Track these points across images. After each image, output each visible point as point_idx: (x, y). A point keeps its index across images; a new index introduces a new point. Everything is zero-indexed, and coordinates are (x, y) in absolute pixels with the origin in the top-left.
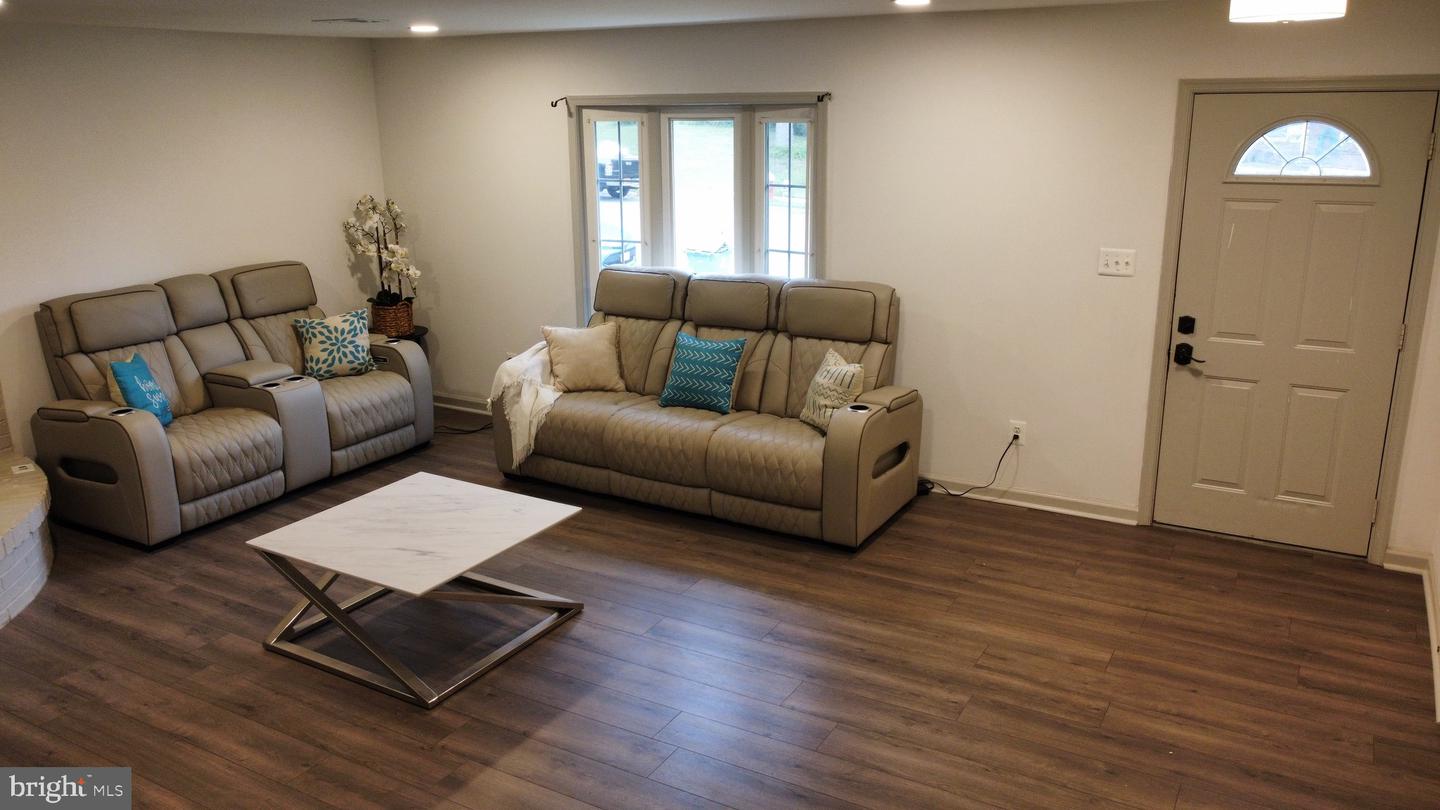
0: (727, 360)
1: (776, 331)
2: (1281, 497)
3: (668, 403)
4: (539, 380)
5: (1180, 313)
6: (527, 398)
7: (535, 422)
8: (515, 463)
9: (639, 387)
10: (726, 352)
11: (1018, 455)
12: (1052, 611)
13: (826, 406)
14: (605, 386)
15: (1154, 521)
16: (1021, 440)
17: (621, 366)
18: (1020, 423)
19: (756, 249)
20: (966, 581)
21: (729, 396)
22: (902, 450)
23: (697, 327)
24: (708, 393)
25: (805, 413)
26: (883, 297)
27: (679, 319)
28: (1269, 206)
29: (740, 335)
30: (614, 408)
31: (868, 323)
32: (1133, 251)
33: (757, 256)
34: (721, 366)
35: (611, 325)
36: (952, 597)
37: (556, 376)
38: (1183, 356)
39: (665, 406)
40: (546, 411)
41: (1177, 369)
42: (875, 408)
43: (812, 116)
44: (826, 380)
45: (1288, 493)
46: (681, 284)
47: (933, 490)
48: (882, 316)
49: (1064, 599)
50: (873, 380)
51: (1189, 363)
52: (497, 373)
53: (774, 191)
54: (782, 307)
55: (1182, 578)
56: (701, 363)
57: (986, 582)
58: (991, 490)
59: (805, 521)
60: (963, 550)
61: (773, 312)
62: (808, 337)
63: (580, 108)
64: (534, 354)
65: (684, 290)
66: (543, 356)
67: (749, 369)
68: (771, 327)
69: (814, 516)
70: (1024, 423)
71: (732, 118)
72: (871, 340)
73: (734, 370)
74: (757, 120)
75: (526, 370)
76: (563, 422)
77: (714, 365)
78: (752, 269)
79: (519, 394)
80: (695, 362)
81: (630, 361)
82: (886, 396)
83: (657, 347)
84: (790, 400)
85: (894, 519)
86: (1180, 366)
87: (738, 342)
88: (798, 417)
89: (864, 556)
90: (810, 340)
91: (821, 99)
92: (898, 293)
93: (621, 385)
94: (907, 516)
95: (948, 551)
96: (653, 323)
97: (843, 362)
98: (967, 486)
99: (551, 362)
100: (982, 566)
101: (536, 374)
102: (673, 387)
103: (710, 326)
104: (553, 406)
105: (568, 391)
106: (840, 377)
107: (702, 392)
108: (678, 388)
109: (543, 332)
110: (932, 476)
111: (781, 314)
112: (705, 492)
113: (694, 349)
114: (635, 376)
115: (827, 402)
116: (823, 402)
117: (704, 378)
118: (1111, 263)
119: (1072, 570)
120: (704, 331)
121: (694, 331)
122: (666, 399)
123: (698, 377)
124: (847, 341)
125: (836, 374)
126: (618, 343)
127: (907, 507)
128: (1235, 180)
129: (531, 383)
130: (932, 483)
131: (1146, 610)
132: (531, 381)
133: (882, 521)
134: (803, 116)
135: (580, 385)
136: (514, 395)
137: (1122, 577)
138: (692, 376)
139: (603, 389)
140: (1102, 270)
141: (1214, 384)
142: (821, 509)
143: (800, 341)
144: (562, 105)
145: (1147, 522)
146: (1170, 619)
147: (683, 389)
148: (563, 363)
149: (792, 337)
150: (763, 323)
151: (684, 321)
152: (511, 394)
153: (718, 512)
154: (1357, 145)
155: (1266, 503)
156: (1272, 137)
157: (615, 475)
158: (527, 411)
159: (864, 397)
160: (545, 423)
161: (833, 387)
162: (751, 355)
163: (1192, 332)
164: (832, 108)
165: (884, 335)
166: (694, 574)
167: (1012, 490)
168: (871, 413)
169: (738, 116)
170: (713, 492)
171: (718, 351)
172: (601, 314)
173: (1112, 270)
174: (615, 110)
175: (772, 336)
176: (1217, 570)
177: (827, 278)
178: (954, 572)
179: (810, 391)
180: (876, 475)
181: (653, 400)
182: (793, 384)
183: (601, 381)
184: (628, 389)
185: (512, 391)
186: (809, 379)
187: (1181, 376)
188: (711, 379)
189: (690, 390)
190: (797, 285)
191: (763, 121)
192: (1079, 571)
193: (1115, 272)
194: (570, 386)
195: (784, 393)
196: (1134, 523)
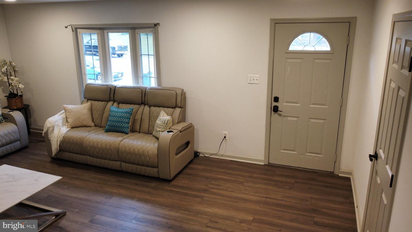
0: (127, 115)
1: (145, 105)
2: (307, 154)
3: (107, 131)
4: (61, 124)
5: (274, 96)
6: (56, 131)
7: (59, 140)
8: (53, 154)
9: (99, 125)
10: (126, 113)
11: (226, 143)
12: (235, 200)
13: (160, 131)
14: (87, 125)
15: (269, 163)
16: (227, 138)
17: (93, 118)
18: (226, 132)
19: (139, 76)
20: (207, 190)
21: (128, 128)
22: (188, 143)
23: (119, 103)
24: (121, 127)
25: (154, 133)
26: (179, 92)
27: (113, 101)
28: (299, 60)
29: (132, 106)
30: (88, 134)
31: (174, 101)
32: (258, 76)
33: (139, 78)
34: (125, 118)
35: (89, 103)
36: (202, 197)
37: (68, 123)
38: (276, 109)
39: (107, 132)
40: (63, 136)
41: (274, 114)
42: (175, 131)
43: (154, 31)
44: (159, 122)
45: (309, 153)
46: (113, 89)
47: (200, 155)
48: (179, 99)
49: (239, 195)
50: (176, 121)
51: (278, 112)
52: (46, 123)
53: (143, 57)
54: (146, 96)
55: (277, 184)
56: (118, 117)
57: (214, 190)
58: (219, 154)
59: (153, 172)
60: (207, 178)
61: (143, 98)
62: (155, 106)
63: (76, 29)
64: (60, 116)
65: (114, 91)
66: (64, 115)
67: (135, 118)
68: (143, 103)
69: (156, 170)
70: (228, 132)
71: (128, 32)
72: (176, 107)
73: (130, 118)
74: (136, 33)
75: (56, 121)
76: (69, 140)
77: (122, 117)
78: (138, 83)
79: (53, 130)
80: (116, 117)
81: (96, 116)
82: (180, 126)
83: (105, 111)
84: (150, 128)
85: (185, 167)
86: (275, 113)
87: (130, 109)
88: (151, 134)
89: (173, 183)
90: (156, 108)
91: (156, 25)
92: (185, 91)
93: (93, 124)
94: (191, 166)
95: (202, 179)
96: (103, 103)
97: (166, 115)
98: (211, 153)
99: (66, 117)
100: (213, 184)
101: (60, 123)
102: (109, 125)
103: (123, 103)
104: (66, 134)
105: (73, 128)
106: (164, 121)
107: (119, 127)
108: (111, 126)
109: (63, 107)
110: (199, 151)
111: (146, 98)
112: (119, 163)
113: (116, 112)
114: (98, 121)
115: (160, 130)
116: (159, 130)
117: (119, 122)
118: (252, 79)
119: (242, 183)
120: (121, 105)
121: (118, 105)
122: (107, 130)
123: (117, 122)
124: (168, 107)
125: (162, 120)
126: (91, 110)
127: (191, 162)
128: (289, 52)
129: (58, 126)
130: (200, 153)
131: (265, 198)
132: (58, 125)
133: (181, 169)
134: (151, 31)
135: (77, 125)
136: (52, 130)
137: (258, 185)
138: (115, 121)
139: (86, 126)
140: (249, 82)
141: (285, 118)
142: (158, 167)
143: (152, 108)
144: (69, 28)
145: (267, 163)
146: (273, 201)
147: (112, 126)
148: (70, 118)
149: (150, 107)
150: (140, 102)
151: (114, 101)
152: (50, 130)
153: (124, 169)
154: (325, 40)
155: (303, 156)
156: (300, 37)
157: (88, 157)
158: (56, 136)
159: (172, 127)
160: (63, 140)
161: (161, 124)
162: (137, 113)
163: (278, 102)
164: (160, 29)
165: (180, 105)
166: (112, 195)
167: (225, 154)
168: (174, 133)
169: (130, 31)
170: (122, 162)
171: (124, 113)
172: (86, 100)
173: (252, 82)
174: (89, 29)
175: (144, 106)
176: (289, 180)
177: (162, 86)
178: (203, 187)
179: (155, 126)
180: (177, 154)
181: (103, 129)
182: (151, 123)
183: (85, 123)
184: (95, 126)
185: (51, 129)
186: (155, 121)
187: (275, 116)
188: (121, 122)
189: (114, 126)
190: (151, 89)
191: (139, 33)
192: (245, 184)
193: (253, 82)
194: (74, 126)
195: (148, 126)
196: (263, 164)
